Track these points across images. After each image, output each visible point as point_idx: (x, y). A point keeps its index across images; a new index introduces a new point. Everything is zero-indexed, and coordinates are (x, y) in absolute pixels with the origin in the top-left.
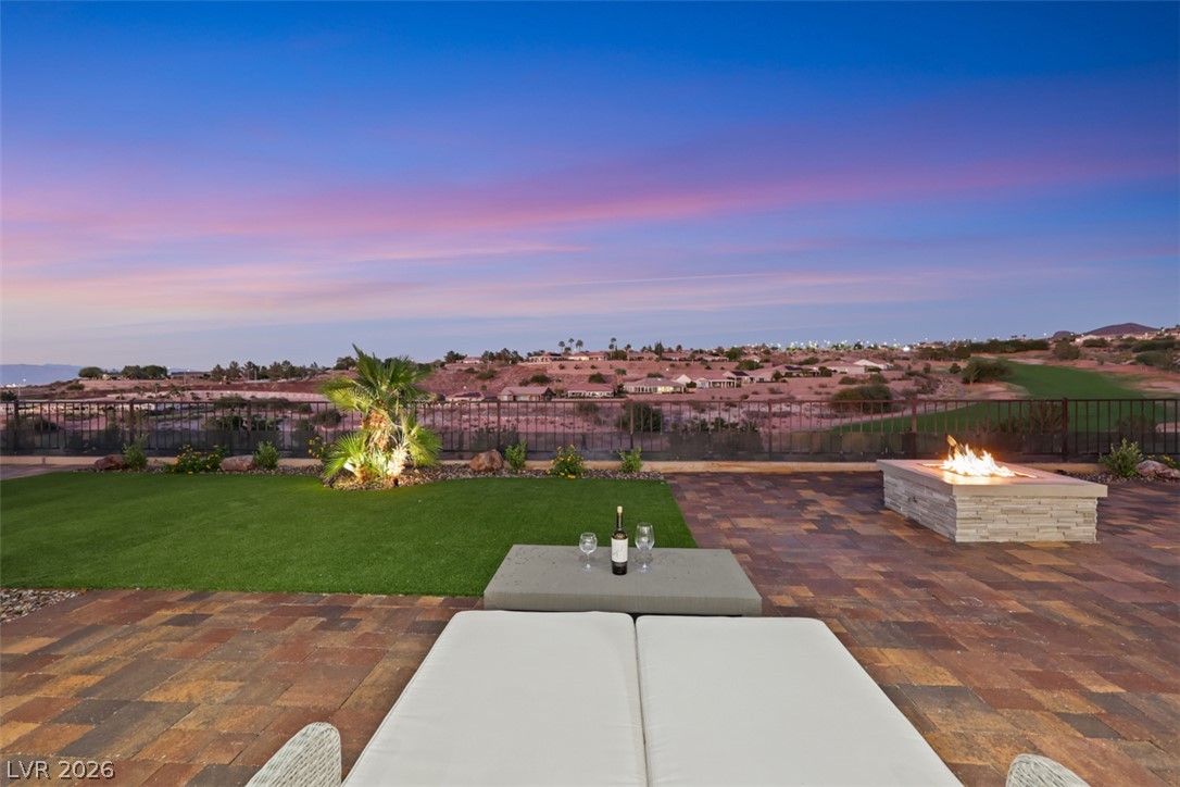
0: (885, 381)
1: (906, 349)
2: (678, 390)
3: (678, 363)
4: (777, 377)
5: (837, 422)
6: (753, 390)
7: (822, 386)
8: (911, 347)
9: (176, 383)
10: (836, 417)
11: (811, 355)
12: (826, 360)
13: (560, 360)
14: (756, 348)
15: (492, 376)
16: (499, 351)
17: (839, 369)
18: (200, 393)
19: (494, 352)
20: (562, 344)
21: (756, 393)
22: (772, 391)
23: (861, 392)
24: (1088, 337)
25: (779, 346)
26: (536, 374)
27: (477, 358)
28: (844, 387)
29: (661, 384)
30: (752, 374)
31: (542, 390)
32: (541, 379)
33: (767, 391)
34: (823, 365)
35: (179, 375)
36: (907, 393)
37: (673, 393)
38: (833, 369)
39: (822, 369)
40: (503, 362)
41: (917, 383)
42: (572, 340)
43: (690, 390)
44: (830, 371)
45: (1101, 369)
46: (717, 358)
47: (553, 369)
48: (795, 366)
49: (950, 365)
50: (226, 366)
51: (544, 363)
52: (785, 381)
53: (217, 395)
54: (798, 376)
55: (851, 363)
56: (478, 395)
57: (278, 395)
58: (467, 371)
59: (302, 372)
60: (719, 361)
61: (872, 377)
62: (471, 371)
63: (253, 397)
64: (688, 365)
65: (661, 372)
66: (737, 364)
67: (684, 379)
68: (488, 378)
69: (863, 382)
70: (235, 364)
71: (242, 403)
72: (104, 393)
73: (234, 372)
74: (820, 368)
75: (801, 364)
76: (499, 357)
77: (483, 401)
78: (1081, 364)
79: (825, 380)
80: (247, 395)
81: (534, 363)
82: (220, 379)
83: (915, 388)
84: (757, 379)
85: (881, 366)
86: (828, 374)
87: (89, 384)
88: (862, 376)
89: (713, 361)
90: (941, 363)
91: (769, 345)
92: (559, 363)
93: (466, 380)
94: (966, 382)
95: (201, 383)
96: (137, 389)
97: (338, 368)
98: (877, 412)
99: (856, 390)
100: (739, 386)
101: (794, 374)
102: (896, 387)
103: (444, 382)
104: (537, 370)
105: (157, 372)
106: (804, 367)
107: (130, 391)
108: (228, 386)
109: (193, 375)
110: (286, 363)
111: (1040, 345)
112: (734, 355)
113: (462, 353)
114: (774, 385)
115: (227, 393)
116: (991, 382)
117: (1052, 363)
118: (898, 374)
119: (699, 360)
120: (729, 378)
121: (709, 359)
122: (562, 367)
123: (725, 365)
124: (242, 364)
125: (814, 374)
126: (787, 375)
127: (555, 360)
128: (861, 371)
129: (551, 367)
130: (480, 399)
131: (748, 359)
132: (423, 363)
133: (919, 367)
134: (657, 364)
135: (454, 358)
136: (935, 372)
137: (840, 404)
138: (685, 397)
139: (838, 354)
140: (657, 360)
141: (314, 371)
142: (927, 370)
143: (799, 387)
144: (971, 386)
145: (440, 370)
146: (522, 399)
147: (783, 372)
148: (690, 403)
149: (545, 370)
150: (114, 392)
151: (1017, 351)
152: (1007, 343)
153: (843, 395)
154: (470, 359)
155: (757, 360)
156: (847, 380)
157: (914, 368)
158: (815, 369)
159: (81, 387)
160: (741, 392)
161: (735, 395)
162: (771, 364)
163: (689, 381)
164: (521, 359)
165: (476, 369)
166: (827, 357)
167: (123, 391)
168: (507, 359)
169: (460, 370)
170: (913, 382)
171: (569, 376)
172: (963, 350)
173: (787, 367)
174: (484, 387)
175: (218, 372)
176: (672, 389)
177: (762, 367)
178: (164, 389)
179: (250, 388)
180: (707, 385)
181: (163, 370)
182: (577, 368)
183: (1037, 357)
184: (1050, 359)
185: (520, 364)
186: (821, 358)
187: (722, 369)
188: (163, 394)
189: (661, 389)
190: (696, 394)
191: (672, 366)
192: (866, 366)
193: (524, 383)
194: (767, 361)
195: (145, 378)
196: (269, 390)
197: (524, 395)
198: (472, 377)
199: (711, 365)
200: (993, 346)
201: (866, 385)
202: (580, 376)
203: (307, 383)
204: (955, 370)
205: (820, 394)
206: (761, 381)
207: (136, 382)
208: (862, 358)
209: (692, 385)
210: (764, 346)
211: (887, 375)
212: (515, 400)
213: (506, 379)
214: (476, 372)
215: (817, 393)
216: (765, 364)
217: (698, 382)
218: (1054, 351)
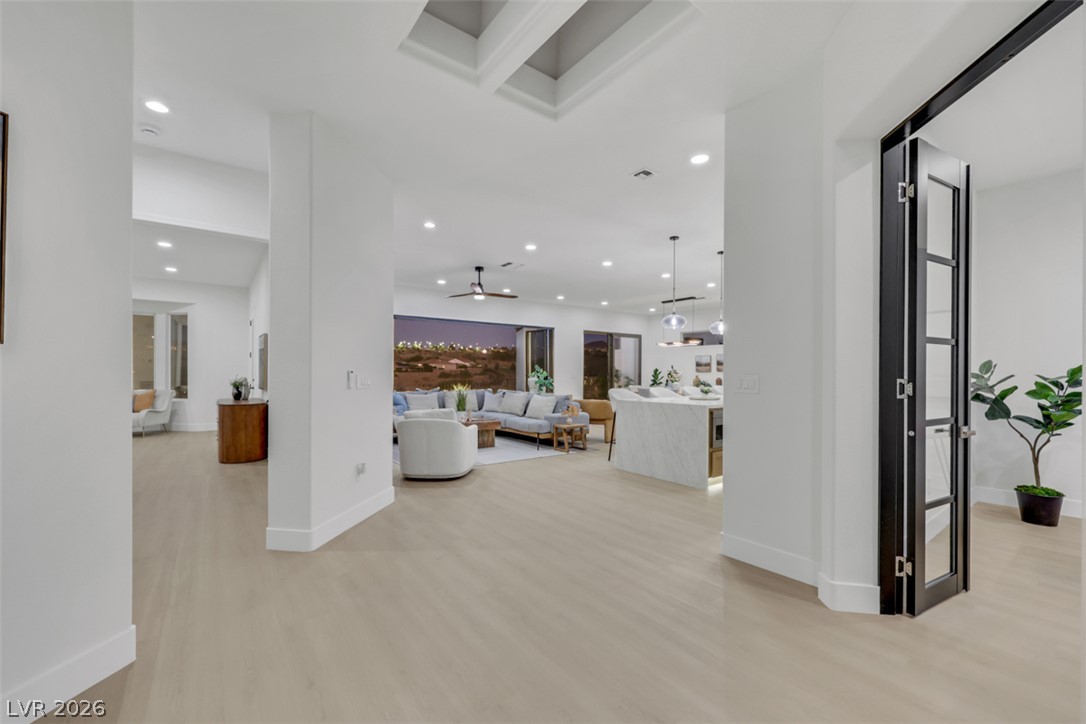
1: (485, 351)
11: (417, 354)
12: (429, 358)
17: (438, 366)
34: (427, 362)
38: (433, 365)
41: (491, 377)
54: (406, 371)
55: (446, 362)
74: (424, 365)
75: (409, 360)
79: (427, 374)
85: (467, 364)
90: (505, 363)
106: (412, 363)
118: (479, 371)
125: (419, 370)
128: (454, 368)
133: (492, 366)
139: (437, 355)
142: (497, 367)
166: (429, 355)
170: (488, 376)
208: (454, 357)
211: (471, 370)
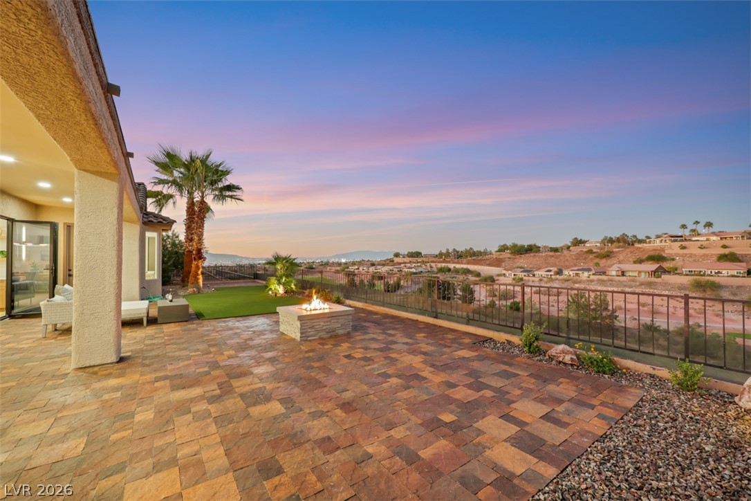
9: (424, 259)
13: (682, 241)
15: (608, 255)
16: (618, 236)
18: (433, 265)
19: (613, 237)
20: (684, 227)
26: (652, 253)
27: (598, 242)
31: (654, 266)
32: (657, 258)
35: (426, 256)
40: (621, 244)
42: (697, 223)
47: (673, 249)
50: (444, 251)
51: (663, 244)
53: (439, 265)
56: (589, 270)
57: (465, 266)
58: (587, 252)
59: (479, 253)
62: (590, 252)
63: (454, 267)
68: (604, 257)
70: (448, 250)
71: (449, 270)
72: (400, 264)
73: (448, 254)
76: (618, 240)
77: (594, 274)
80: (451, 266)
81: (651, 245)
82: (442, 258)
87: (396, 260)
92: (679, 244)
93: (585, 259)
95: (434, 259)
96: (410, 262)
97: (499, 251)
103: (567, 260)
104: (654, 250)
105: (418, 254)
107: (408, 263)
108: (444, 261)
109: (431, 256)
110: (471, 249)
113: (584, 239)
115: (443, 265)
122: (683, 248)
124: (450, 251)
127: (676, 241)
129: (670, 248)
130: (591, 273)
132: (552, 246)
135: (577, 242)
141: (485, 253)
145: (565, 252)
146: (631, 274)
149: (663, 250)
150: (403, 263)
154: (592, 243)
159: (393, 261)
164: (640, 241)
165: (595, 250)
167: (405, 263)
168: (625, 242)
169: (582, 251)
171: (691, 256)
174: (597, 264)
175: (441, 255)
178: (419, 262)
179: (454, 263)
181: (420, 253)
182: (701, 247)
185: (637, 245)
188: (419, 264)
193: (640, 261)
195: (414, 257)
196: (462, 263)
197: (632, 271)
198: (591, 256)
202: (704, 255)
203: (480, 260)
207: (410, 259)
212: (623, 275)
213: (621, 258)
214: (595, 253)
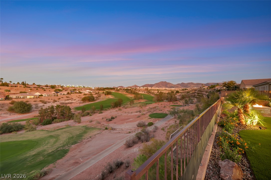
0: (92, 95)
2: (36, 97)
3: (33, 89)
4: (68, 93)
5: (84, 104)
6: (62, 97)
7: (79, 96)
8: (94, 88)
10: (84, 103)
14: (58, 86)
21: (62, 98)
22: (67, 97)
23: (89, 97)
24: (119, 88)
25: (64, 85)
28: (85, 96)
29: (28, 95)
30: (61, 92)
33: (66, 97)
36: (96, 97)
37: (34, 98)
39: (79, 92)
43: (41, 97)
44: (81, 92)
45: (122, 93)
46: (47, 88)
48: (73, 91)
49: (102, 92)
52: (70, 95)
60: (48, 88)
61: (90, 94)
64: (37, 89)
65: (26, 91)
66: (55, 90)
67: (38, 94)
69: (88, 95)
78: (120, 92)
83: (98, 96)
84: (63, 94)
86: (81, 93)
88: (88, 94)
89: (46, 88)
91: (61, 85)
94: (105, 95)
98: (92, 101)
99: (87, 97)
100: (57, 96)
101: (73, 93)
102: (95, 96)
111: (113, 89)
112: (53, 87)
114: (67, 96)
116: (109, 95)
117: (116, 92)
119: (41, 88)
120: (54, 94)
121: (45, 88)
123: (51, 90)
126: (71, 93)
131: (58, 88)
134: (24, 89)
136: (100, 93)
137: (84, 100)
138: (39, 99)
140: (25, 87)
143: (74, 96)
144: (106, 96)
147: (70, 92)
148: (41, 101)
151: (111, 90)
152: (109, 88)
153: (85, 98)
155: (60, 88)
156: (85, 94)
157: (96, 92)
158: (78, 92)
160: (58, 97)
161: (56, 98)
162: (64, 90)
163: (40, 94)
172: (104, 89)
173: (71, 91)
176: (33, 97)
177: (62, 91)
180: (47, 96)
183: (114, 91)
184: (115, 91)
186: (77, 89)
187: (50, 91)
189: (28, 97)
190: (43, 98)
191: (31, 89)
192: (88, 92)
194: (64, 89)
199: (45, 90)
200: (107, 88)
201: (89, 95)
204: (103, 93)
205: (79, 98)
206: (64, 94)
209: (42, 96)
210: (60, 85)
215: (78, 97)
216: (63, 90)
217: (44, 95)
218: (116, 90)
